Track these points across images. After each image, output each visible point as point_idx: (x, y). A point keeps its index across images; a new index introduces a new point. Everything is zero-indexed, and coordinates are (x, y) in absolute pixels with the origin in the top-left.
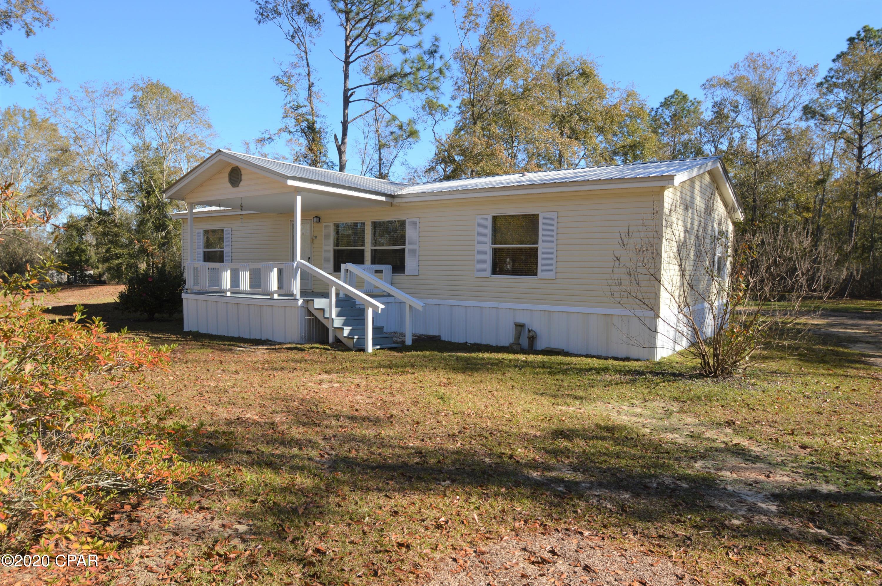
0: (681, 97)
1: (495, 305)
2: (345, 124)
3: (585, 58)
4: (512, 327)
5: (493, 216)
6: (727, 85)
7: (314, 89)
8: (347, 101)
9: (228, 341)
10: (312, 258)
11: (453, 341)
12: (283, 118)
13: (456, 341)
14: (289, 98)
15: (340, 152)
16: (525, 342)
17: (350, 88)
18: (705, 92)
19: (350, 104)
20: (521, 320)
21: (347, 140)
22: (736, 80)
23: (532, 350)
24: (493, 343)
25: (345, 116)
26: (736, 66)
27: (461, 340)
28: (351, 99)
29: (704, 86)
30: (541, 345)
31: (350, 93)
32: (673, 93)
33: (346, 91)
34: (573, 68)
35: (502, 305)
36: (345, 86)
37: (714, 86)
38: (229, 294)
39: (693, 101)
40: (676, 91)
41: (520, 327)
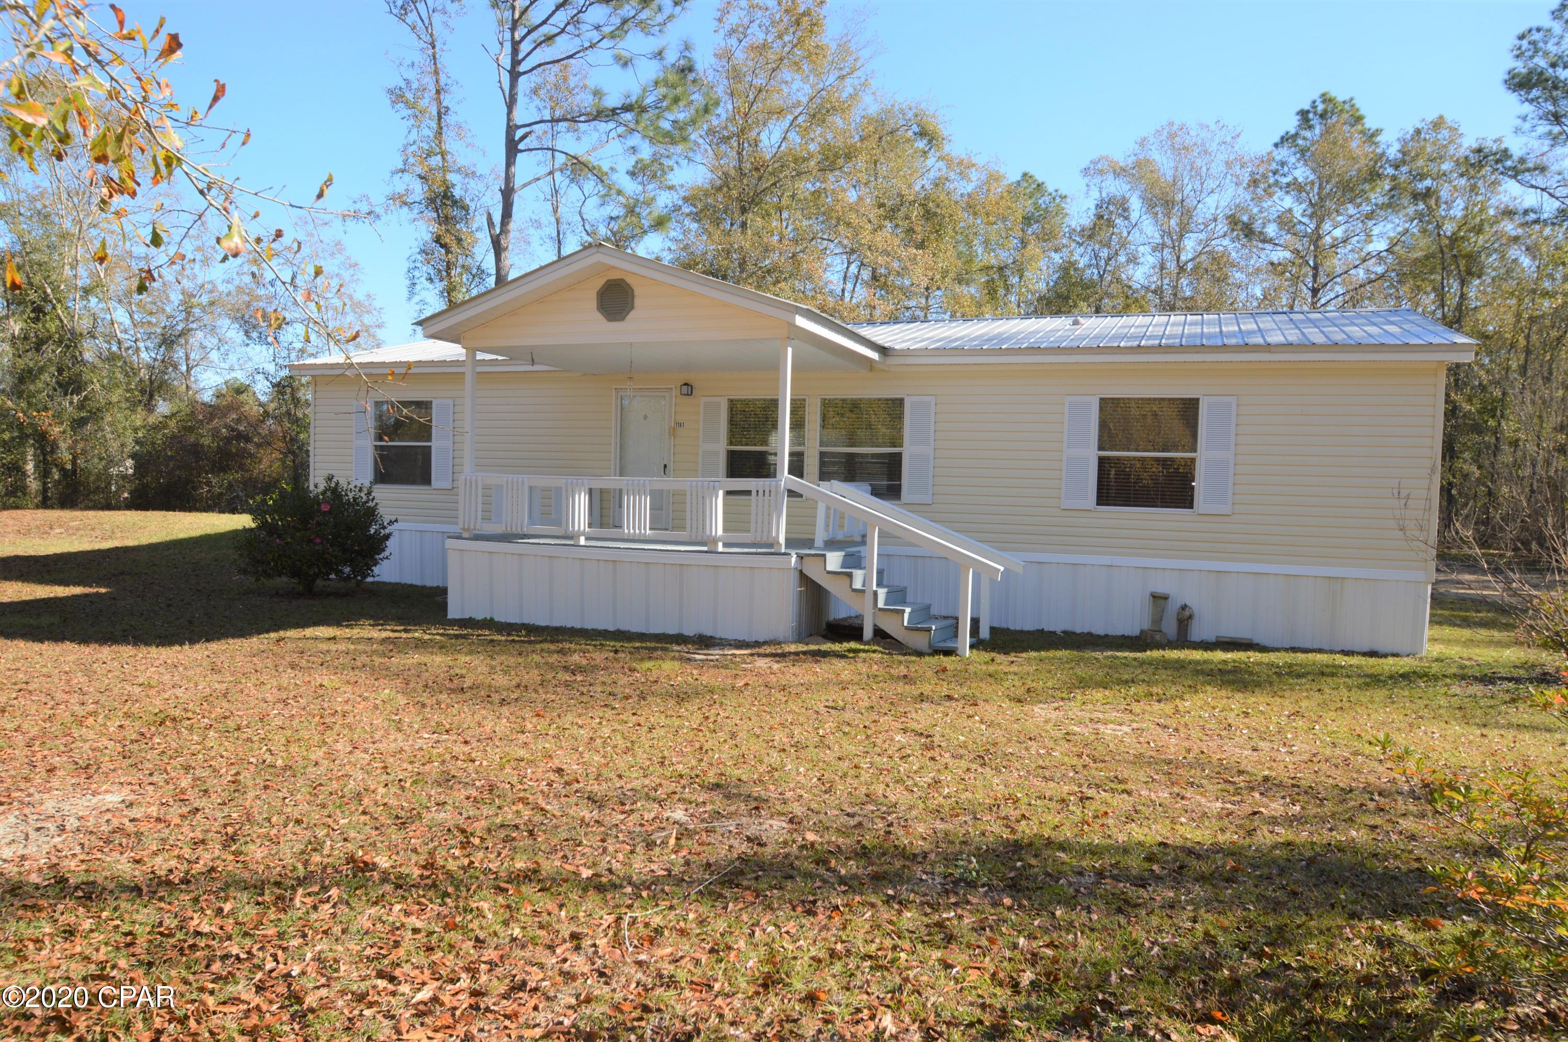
0: (1034, 186)
1: (1106, 560)
2: (508, 194)
3: (923, 105)
4: (1147, 602)
5: (1101, 399)
6: (1119, 172)
7: (449, 119)
8: (512, 149)
9: (642, 641)
10: (671, 467)
11: (1012, 628)
12: (394, 173)
13: (1018, 628)
14: (414, 136)
15: (498, 247)
16: (1170, 628)
17: (519, 123)
18: (1086, 180)
19: (520, 156)
20: (1161, 589)
21: (512, 226)
22: (1138, 165)
23: (1182, 641)
24: (1099, 629)
25: (508, 178)
26: (1142, 143)
27: (1029, 625)
28: (521, 146)
29: (1086, 172)
30: (1198, 632)
31: (519, 134)
32: (1019, 178)
33: (511, 129)
34: (902, 122)
35: (1118, 560)
36: (509, 120)
37: (1101, 172)
38: (582, 541)
39: (1054, 194)
40: (1025, 175)
41: (1159, 599)
